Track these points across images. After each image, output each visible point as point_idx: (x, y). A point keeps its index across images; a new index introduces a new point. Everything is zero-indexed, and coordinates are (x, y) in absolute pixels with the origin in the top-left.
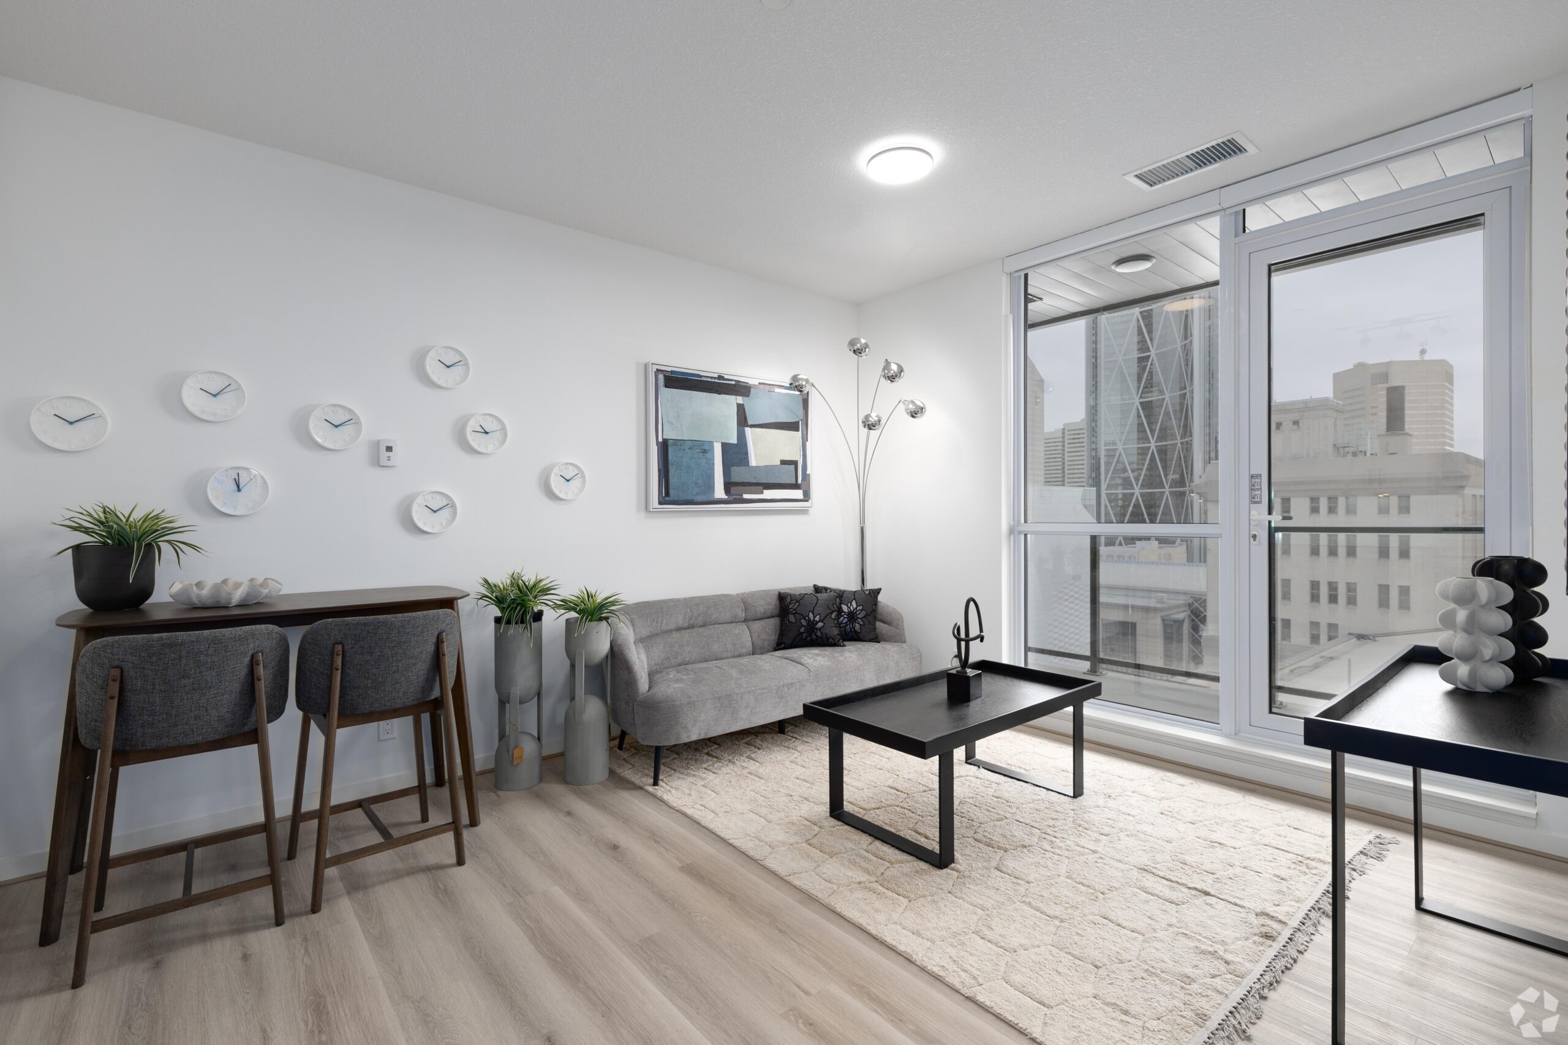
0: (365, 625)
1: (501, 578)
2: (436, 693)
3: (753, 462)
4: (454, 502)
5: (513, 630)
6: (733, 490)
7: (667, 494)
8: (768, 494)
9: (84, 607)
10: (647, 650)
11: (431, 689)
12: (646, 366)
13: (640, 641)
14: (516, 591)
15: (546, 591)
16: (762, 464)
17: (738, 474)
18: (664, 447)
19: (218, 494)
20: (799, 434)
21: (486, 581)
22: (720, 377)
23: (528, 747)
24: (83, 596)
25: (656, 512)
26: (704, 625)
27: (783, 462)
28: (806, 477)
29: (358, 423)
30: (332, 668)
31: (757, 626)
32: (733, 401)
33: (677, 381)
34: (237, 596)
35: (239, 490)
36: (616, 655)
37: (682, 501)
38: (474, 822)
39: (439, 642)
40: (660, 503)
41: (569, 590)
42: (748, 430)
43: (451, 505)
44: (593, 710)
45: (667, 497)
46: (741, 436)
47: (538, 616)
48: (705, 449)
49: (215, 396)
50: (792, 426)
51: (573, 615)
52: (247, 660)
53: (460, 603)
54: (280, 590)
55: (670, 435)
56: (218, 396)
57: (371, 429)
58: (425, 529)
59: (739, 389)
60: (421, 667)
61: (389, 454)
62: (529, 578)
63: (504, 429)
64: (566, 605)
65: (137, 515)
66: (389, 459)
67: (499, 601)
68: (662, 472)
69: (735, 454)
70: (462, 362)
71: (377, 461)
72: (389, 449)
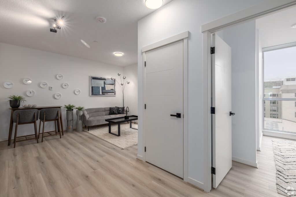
0: (48, 109)
1: (67, 105)
2: (57, 118)
3: (106, 89)
5: (69, 111)
6: (103, 93)
8: (109, 94)
10: (89, 115)
11: (57, 117)
12: (90, 76)
13: (88, 113)
14: (69, 107)
15: (74, 107)
16: (108, 89)
17: (104, 91)
18: (92, 87)
19: (28, 94)
20: (114, 85)
21: (65, 105)
22: (101, 78)
23: (71, 127)
24: (11, 106)
25: (91, 96)
26: (98, 112)
27: (111, 89)
28: (115, 91)
29: (47, 84)
30: (44, 114)
31: (106, 112)
32: (103, 81)
33: (94, 78)
34: (31, 106)
35: (31, 93)
36: (83, 115)
37: (95, 95)
38: (63, 135)
39: (58, 112)
41: (77, 106)
42: (105, 85)
43: (60, 95)
44: (80, 122)
45: (93, 94)
46: (104, 86)
47: (73, 110)
48: (98, 88)
50: (113, 84)
51: (78, 110)
52: (34, 113)
53: (61, 108)
55: (93, 86)
57: (49, 85)
58: (56, 98)
59: (104, 79)
60: (55, 115)
62: (71, 105)
63: (68, 85)
64: (77, 108)
65: (18, 97)
67: (67, 108)
68: (92, 91)
69: (103, 88)
70: (62, 76)
71: (50, 89)
72: (52, 88)
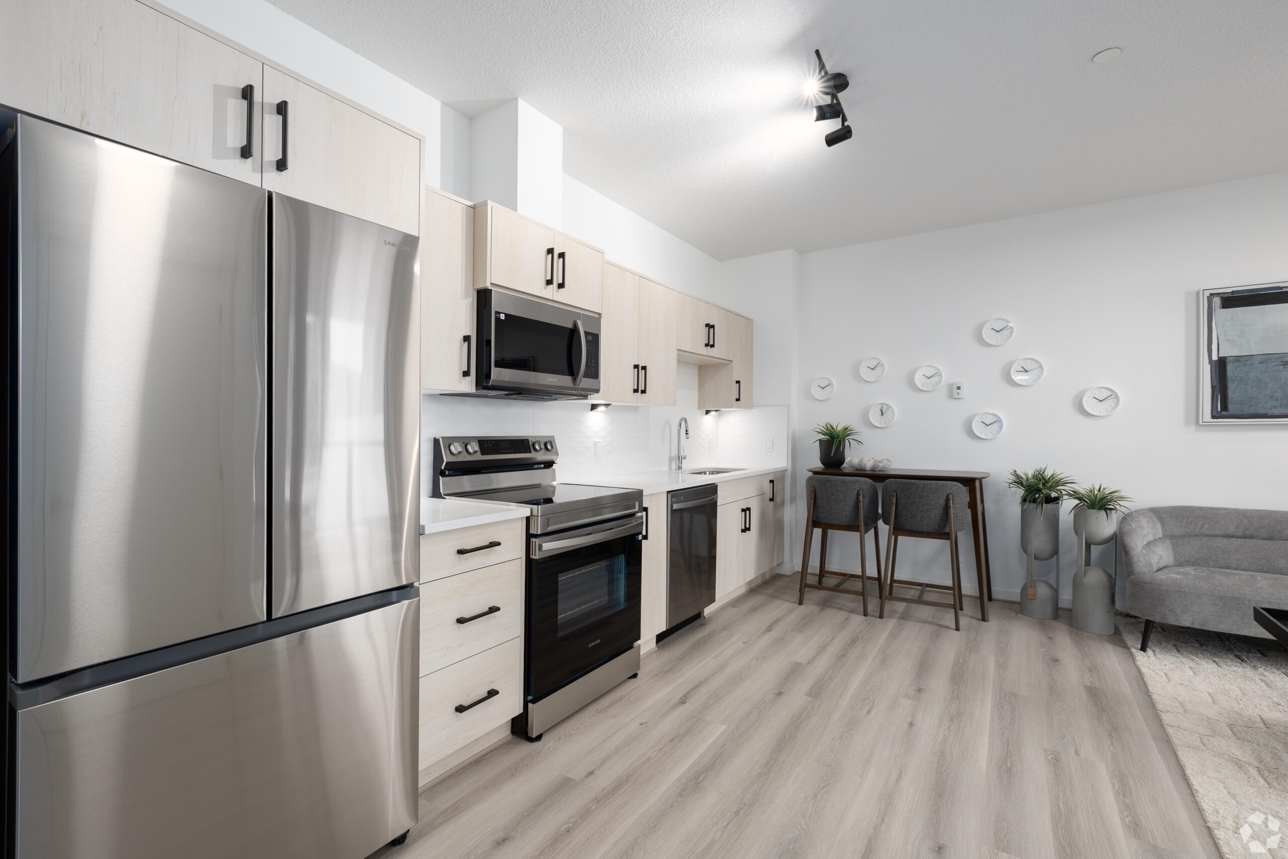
0: (905, 484)
4: (1001, 420)
5: (1033, 505)
7: (1225, 407)
9: (822, 466)
11: (945, 526)
12: (1198, 293)
14: (1037, 481)
18: (1220, 367)
19: (874, 418)
21: (1015, 471)
24: (822, 462)
25: (1206, 426)
29: (941, 375)
30: (892, 503)
33: (1236, 299)
34: (869, 465)
35: (882, 415)
37: (1248, 414)
39: (948, 499)
40: (1213, 417)
43: (999, 421)
47: (1055, 500)
48: (1285, 362)
49: (873, 369)
52: (856, 492)
53: (985, 482)
54: (890, 466)
55: (1228, 352)
56: (875, 369)
57: (946, 378)
58: (980, 435)
60: (937, 512)
61: (958, 391)
63: (1041, 368)
64: (1078, 495)
65: (840, 428)
66: (958, 394)
67: (1024, 485)
68: (1218, 390)
70: (1008, 327)
71: (954, 391)
72: (959, 388)
